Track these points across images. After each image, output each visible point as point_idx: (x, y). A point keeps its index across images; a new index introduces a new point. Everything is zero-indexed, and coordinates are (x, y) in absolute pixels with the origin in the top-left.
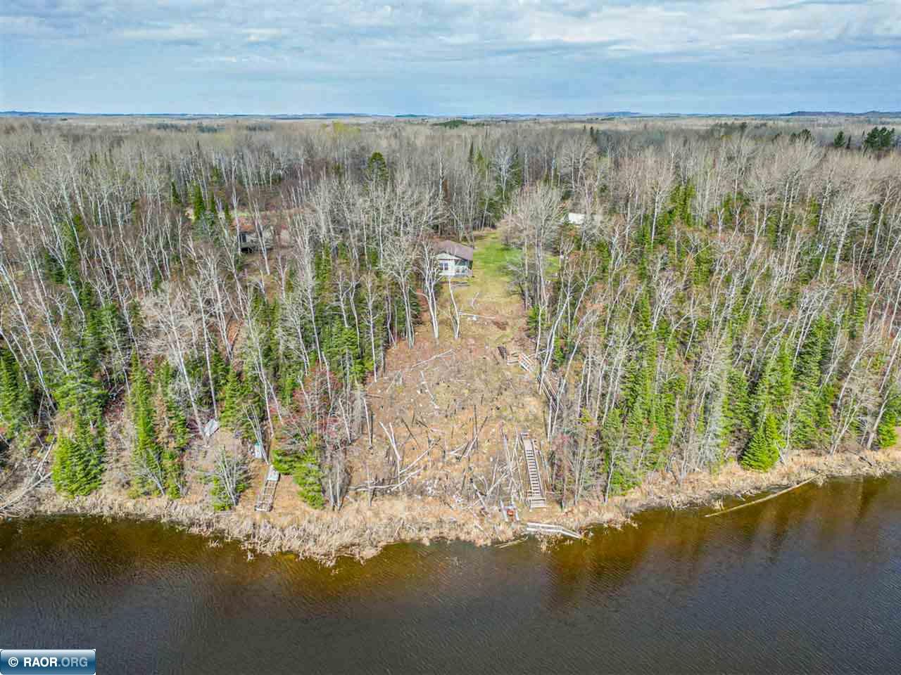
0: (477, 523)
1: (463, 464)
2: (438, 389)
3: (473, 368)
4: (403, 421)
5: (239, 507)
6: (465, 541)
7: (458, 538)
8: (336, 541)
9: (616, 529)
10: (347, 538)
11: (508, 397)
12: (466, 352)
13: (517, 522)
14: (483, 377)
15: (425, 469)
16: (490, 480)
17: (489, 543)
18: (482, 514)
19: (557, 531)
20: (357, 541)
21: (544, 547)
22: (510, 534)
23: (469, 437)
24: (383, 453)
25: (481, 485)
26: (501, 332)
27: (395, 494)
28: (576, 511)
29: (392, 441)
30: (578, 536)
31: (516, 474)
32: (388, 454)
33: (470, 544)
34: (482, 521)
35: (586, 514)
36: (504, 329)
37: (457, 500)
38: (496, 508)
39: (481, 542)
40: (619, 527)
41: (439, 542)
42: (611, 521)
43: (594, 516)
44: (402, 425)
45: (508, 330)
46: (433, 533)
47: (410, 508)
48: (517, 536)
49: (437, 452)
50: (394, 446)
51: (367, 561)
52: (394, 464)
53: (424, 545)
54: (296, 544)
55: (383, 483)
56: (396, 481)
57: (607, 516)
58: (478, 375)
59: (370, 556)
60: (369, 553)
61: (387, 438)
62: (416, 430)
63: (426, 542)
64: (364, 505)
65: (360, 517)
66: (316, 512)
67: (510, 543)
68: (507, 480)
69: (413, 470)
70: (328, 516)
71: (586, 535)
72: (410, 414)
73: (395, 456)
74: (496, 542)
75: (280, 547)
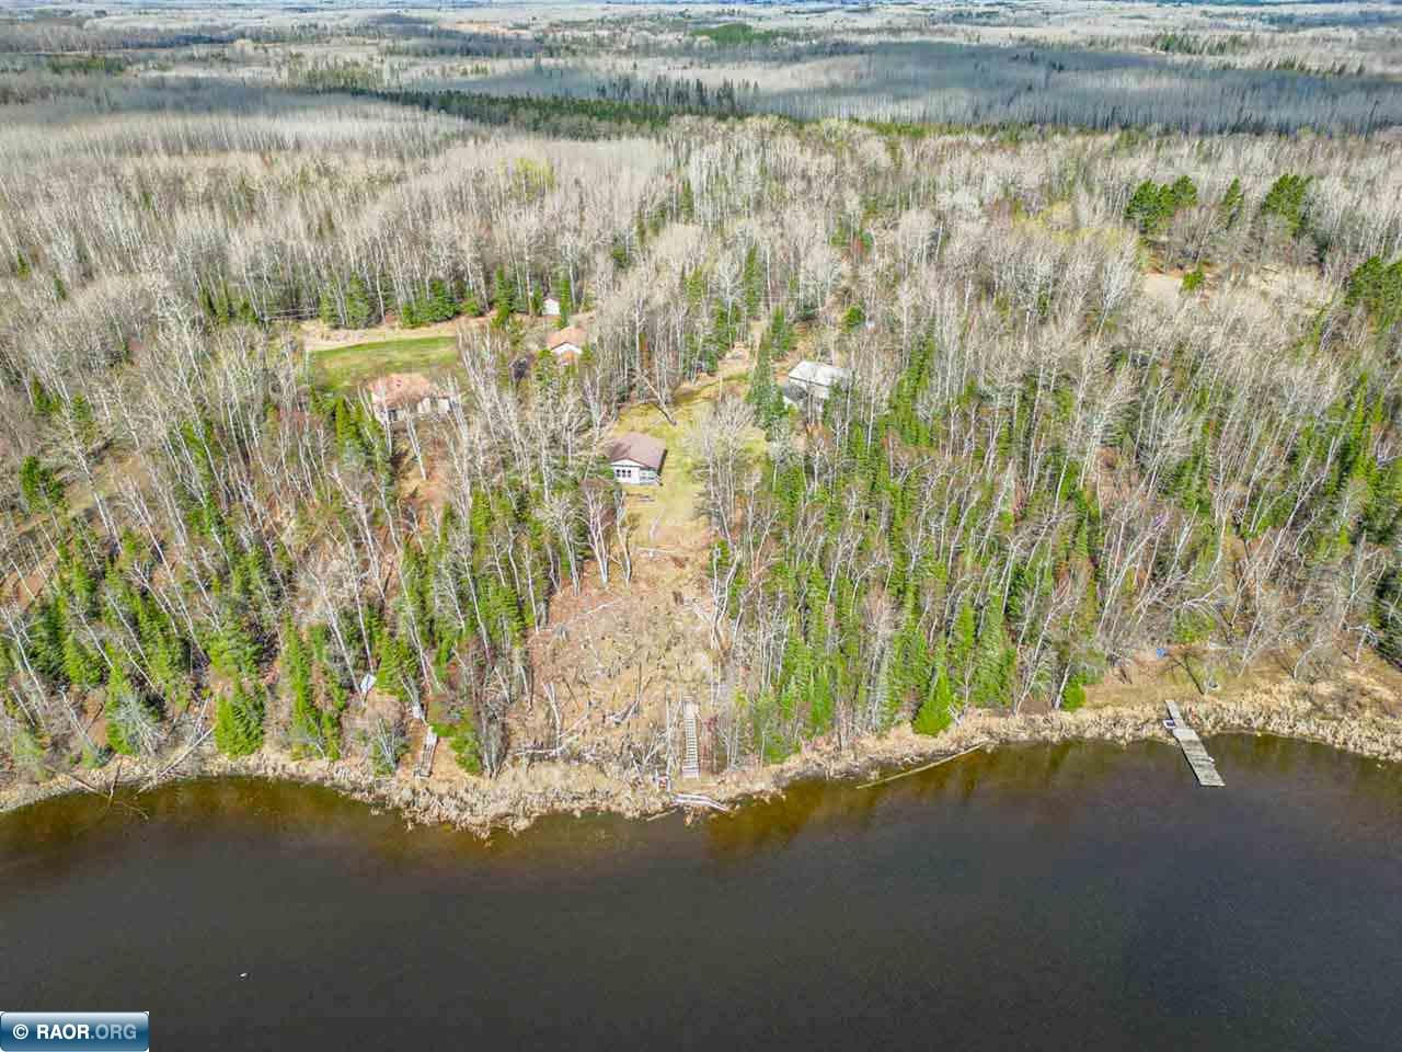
0: (629, 793)
1: (622, 731)
2: (603, 643)
3: (642, 619)
4: (564, 680)
5: (398, 772)
6: (615, 813)
7: (608, 809)
8: (491, 811)
9: (763, 801)
10: (503, 807)
11: (676, 653)
12: (636, 600)
13: (668, 794)
14: (652, 630)
15: (584, 734)
16: (648, 747)
17: (637, 815)
18: (634, 785)
19: (705, 802)
20: (511, 811)
21: (689, 820)
22: (659, 806)
23: (631, 699)
24: (542, 715)
25: (638, 753)
26: (678, 571)
27: (553, 760)
28: (728, 781)
29: (552, 702)
30: (725, 808)
31: (673, 742)
32: (548, 716)
33: (619, 815)
34: (634, 790)
35: (737, 784)
36: (683, 566)
37: (613, 767)
38: (651, 777)
39: (629, 815)
40: (767, 800)
41: (591, 812)
42: (761, 792)
43: (746, 787)
44: (563, 684)
45: (688, 567)
46: (585, 804)
47: (566, 776)
48: (666, 808)
49: (598, 717)
50: (554, 707)
51: (520, 833)
52: (554, 727)
53: (574, 817)
54: (453, 814)
55: (542, 747)
56: (555, 747)
57: (758, 787)
58: (648, 628)
59: (522, 828)
60: (522, 824)
61: (547, 699)
62: (577, 690)
63: (578, 814)
64: (521, 773)
65: (517, 785)
66: (474, 779)
67: (658, 816)
68: (666, 747)
69: (571, 735)
70: (485, 784)
71: (733, 808)
72: (571, 674)
73: (554, 718)
74: (645, 814)
75: (438, 817)
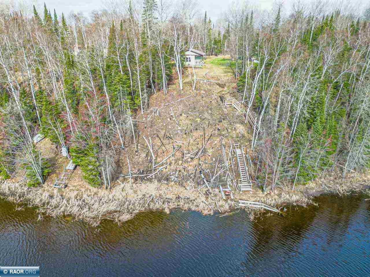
0: (203, 199)
1: (195, 162)
2: (181, 118)
3: (203, 107)
4: (158, 136)
5: (45, 185)
6: (194, 211)
7: (190, 209)
8: (104, 209)
9: (303, 207)
10: (112, 207)
11: (225, 123)
12: (199, 98)
13: (232, 200)
14: (210, 112)
15: (170, 164)
16: (213, 172)
17: (212, 213)
18: (207, 194)
19: (260, 207)
20: (118, 209)
21: (252, 217)
22: (227, 207)
23: (200, 146)
24: (144, 155)
25: (207, 175)
26: (221, 89)
27: (150, 180)
28: (272, 194)
29: (150, 148)
30: (275, 210)
31: (231, 170)
32: (147, 155)
34: (207, 198)
35: (280, 195)
37: (190, 184)
38: (217, 190)
39: (206, 212)
40: (304, 205)
42: (297, 201)
43: (285, 197)
44: (157, 139)
45: (226, 89)
46: (172, 206)
47: (158, 189)
48: (232, 209)
49: (179, 154)
50: (151, 151)
51: (123, 223)
52: (151, 162)
54: (75, 210)
55: (143, 173)
56: (151, 173)
57: (295, 198)
58: (207, 111)
59: (124, 220)
60: (126, 217)
61: (147, 146)
62: (165, 141)
63: (167, 211)
64: (128, 186)
65: (124, 194)
66: (95, 190)
67: (227, 214)
68: (225, 173)
69: (162, 165)
70: (103, 192)
71: (282, 210)
72: (163, 132)
73: (151, 156)
74: (216, 212)
75: (64, 212)
